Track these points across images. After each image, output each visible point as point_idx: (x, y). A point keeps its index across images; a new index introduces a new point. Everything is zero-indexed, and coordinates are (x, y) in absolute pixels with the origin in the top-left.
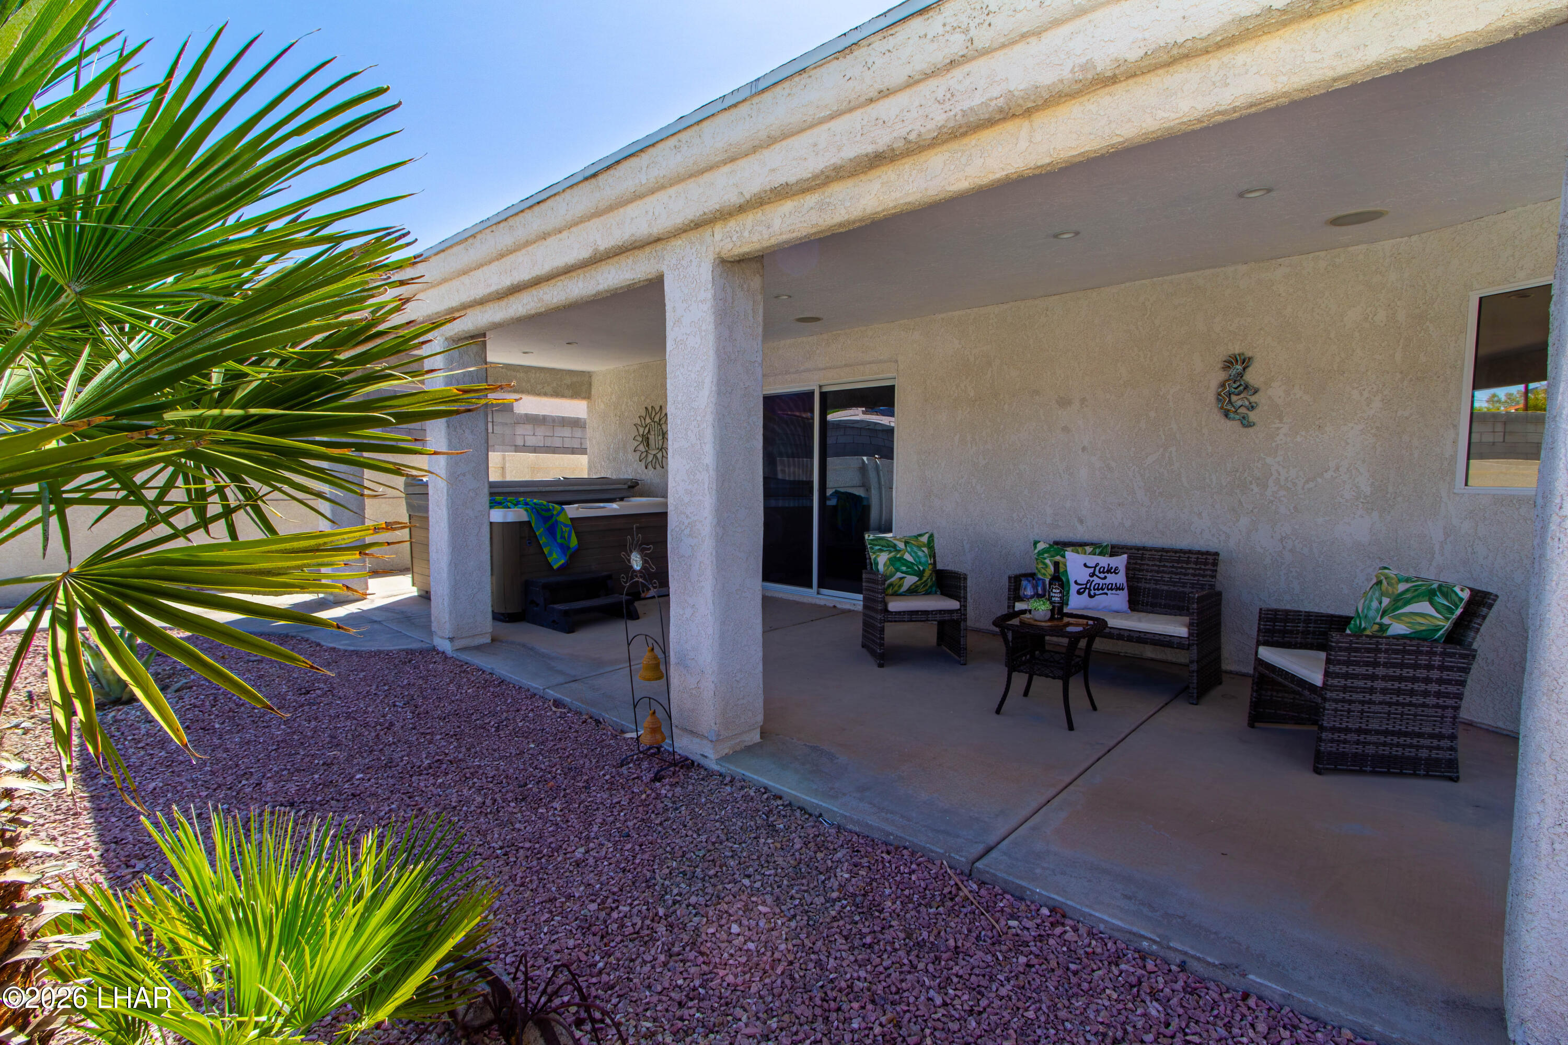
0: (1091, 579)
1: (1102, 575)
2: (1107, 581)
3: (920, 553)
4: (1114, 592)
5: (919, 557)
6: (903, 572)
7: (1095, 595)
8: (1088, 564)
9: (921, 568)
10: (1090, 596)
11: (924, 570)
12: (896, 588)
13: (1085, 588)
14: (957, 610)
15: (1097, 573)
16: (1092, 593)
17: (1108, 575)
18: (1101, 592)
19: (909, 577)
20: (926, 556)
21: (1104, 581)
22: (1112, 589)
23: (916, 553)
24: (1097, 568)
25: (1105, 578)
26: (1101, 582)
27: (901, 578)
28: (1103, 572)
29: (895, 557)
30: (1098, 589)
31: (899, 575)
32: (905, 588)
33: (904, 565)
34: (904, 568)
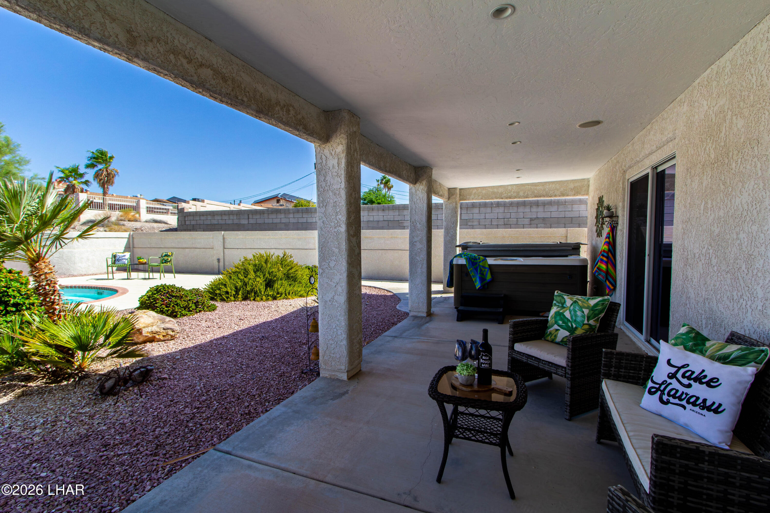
0: (669, 381)
1: (685, 381)
2: (690, 391)
3: (579, 313)
4: (697, 409)
5: (576, 316)
6: (558, 325)
7: (667, 403)
8: (672, 362)
9: (574, 326)
10: (661, 400)
11: (576, 328)
12: (553, 337)
13: (658, 389)
14: (563, 367)
15: (679, 375)
16: (665, 397)
17: (695, 385)
18: (676, 401)
19: (562, 330)
20: (583, 316)
21: (686, 390)
22: (694, 404)
23: (575, 311)
24: (682, 371)
25: (689, 386)
26: (681, 389)
27: (557, 330)
28: (689, 378)
29: (559, 312)
30: (674, 397)
31: (556, 327)
32: (559, 339)
33: (561, 319)
34: (560, 322)
